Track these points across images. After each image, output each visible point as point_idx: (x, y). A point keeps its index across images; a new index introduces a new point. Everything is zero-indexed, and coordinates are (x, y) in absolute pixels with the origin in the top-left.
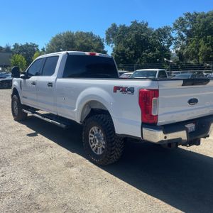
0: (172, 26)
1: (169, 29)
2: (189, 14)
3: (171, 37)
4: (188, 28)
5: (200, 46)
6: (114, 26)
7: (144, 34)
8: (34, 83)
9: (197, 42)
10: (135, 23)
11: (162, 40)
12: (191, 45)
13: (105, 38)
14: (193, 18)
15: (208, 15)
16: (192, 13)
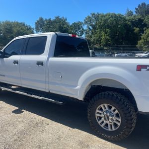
0: (83, 22)
1: (81, 23)
2: (94, 14)
3: (83, 29)
4: (94, 24)
5: (102, 36)
6: (41, 19)
7: (65, 26)
8: (16, 62)
9: (100, 33)
10: (57, 18)
11: (77, 31)
12: (97, 35)
13: (35, 28)
14: (97, 17)
15: (106, 15)
16: (96, 13)
